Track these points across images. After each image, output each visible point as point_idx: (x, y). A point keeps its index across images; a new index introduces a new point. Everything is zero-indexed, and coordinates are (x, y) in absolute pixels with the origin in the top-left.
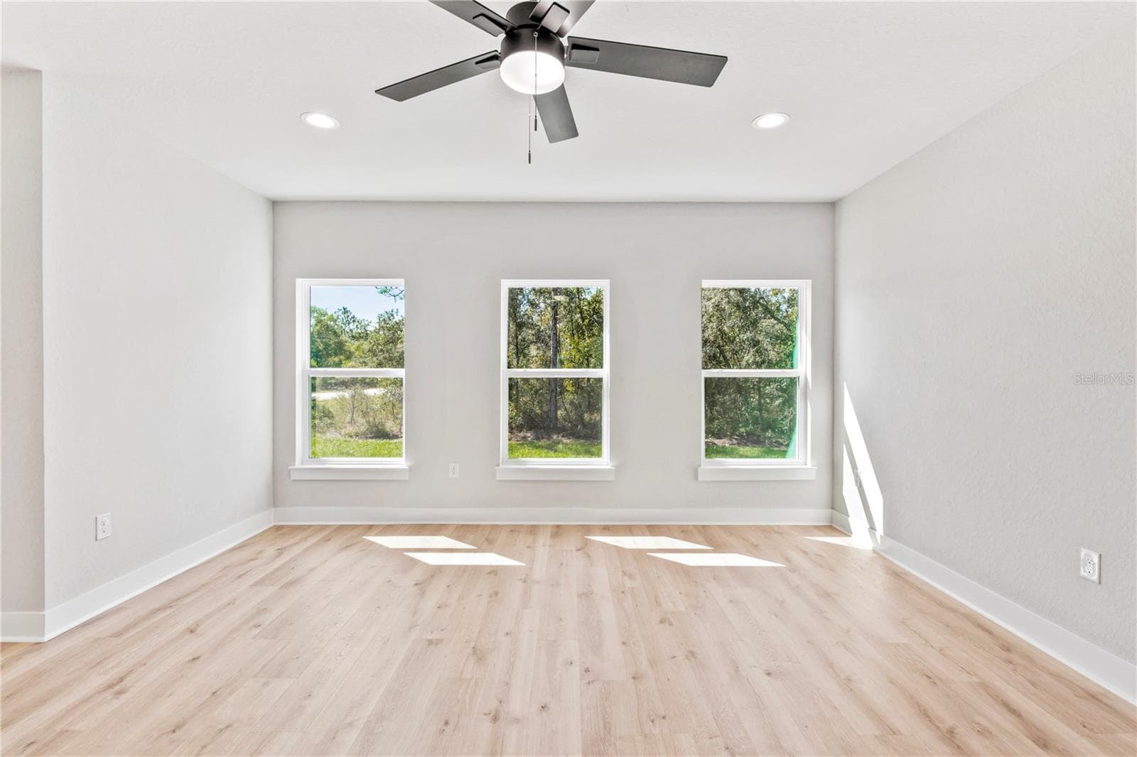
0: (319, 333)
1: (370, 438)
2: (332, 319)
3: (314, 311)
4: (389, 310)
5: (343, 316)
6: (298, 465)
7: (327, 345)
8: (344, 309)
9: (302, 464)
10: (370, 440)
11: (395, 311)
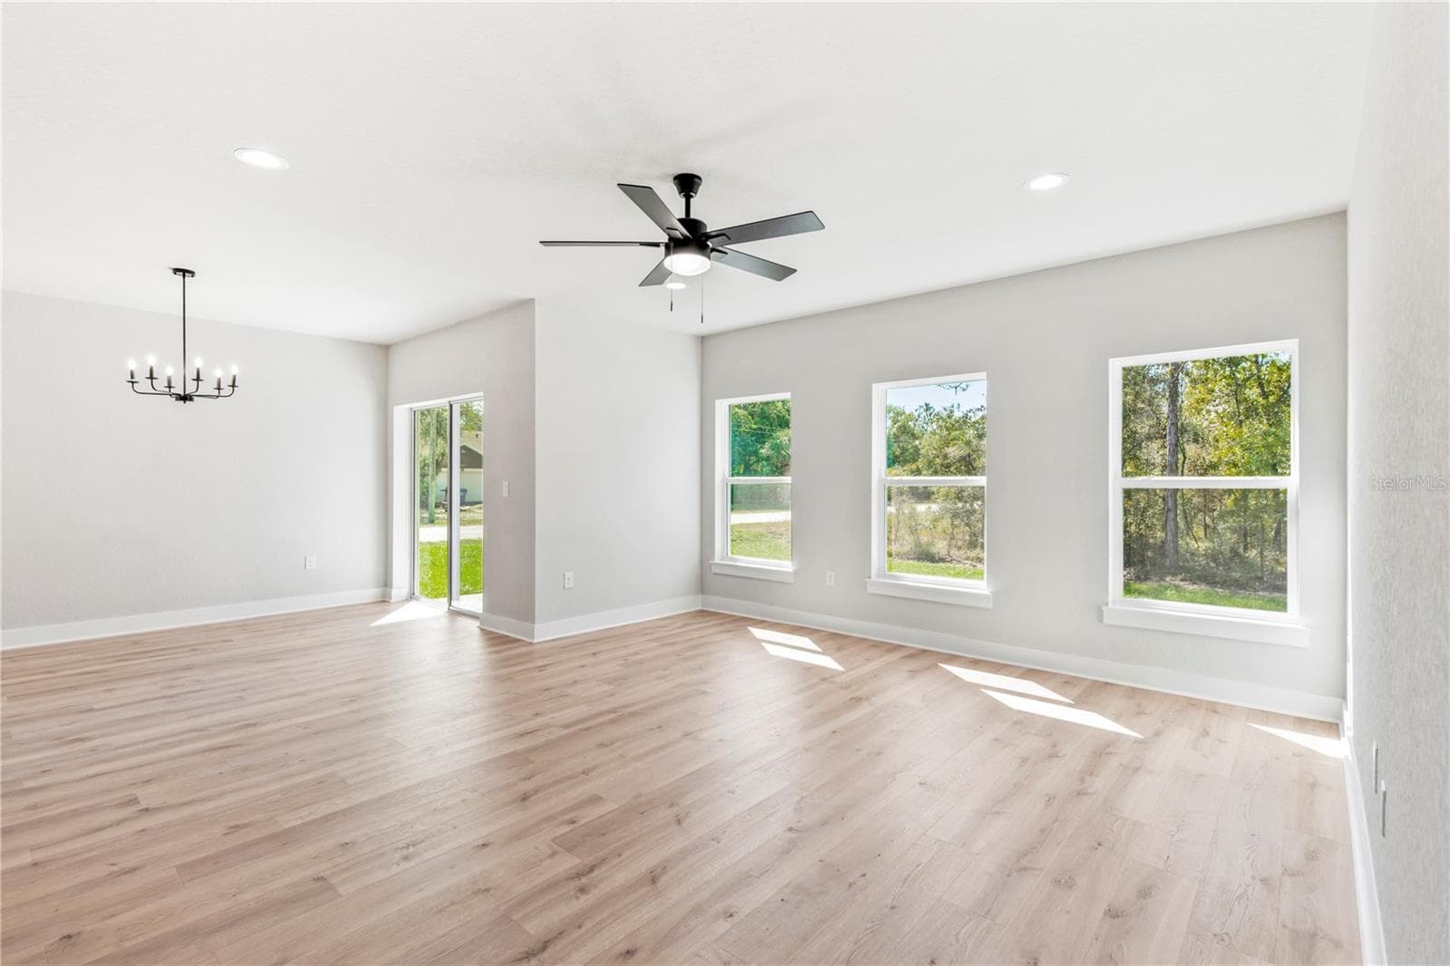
0: (896, 437)
1: (912, 559)
2: (910, 417)
3: (889, 411)
4: (948, 405)
5: (925, 414)
6: (717, 560)
7: (904, 450)
8: (926, 405)
9: (722, 560)
10: (911, 561)
11: (956, 406)
